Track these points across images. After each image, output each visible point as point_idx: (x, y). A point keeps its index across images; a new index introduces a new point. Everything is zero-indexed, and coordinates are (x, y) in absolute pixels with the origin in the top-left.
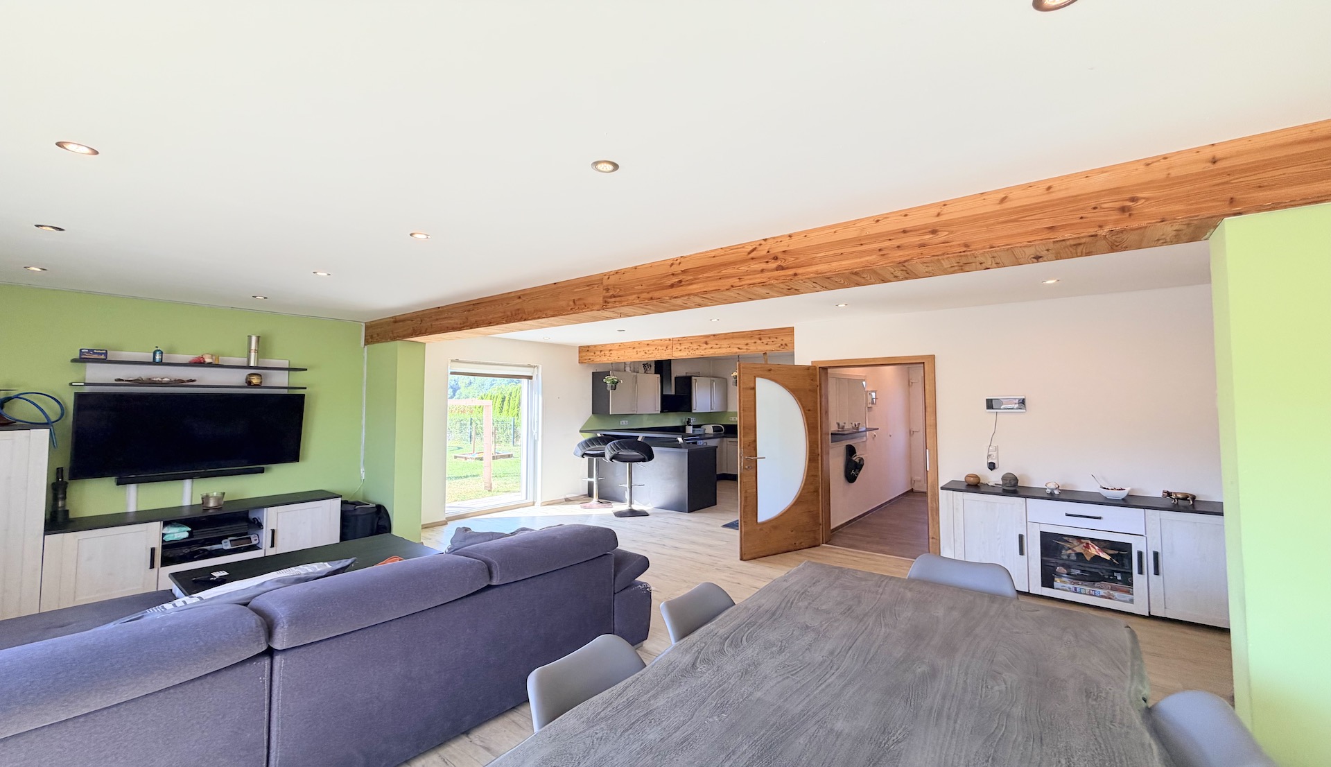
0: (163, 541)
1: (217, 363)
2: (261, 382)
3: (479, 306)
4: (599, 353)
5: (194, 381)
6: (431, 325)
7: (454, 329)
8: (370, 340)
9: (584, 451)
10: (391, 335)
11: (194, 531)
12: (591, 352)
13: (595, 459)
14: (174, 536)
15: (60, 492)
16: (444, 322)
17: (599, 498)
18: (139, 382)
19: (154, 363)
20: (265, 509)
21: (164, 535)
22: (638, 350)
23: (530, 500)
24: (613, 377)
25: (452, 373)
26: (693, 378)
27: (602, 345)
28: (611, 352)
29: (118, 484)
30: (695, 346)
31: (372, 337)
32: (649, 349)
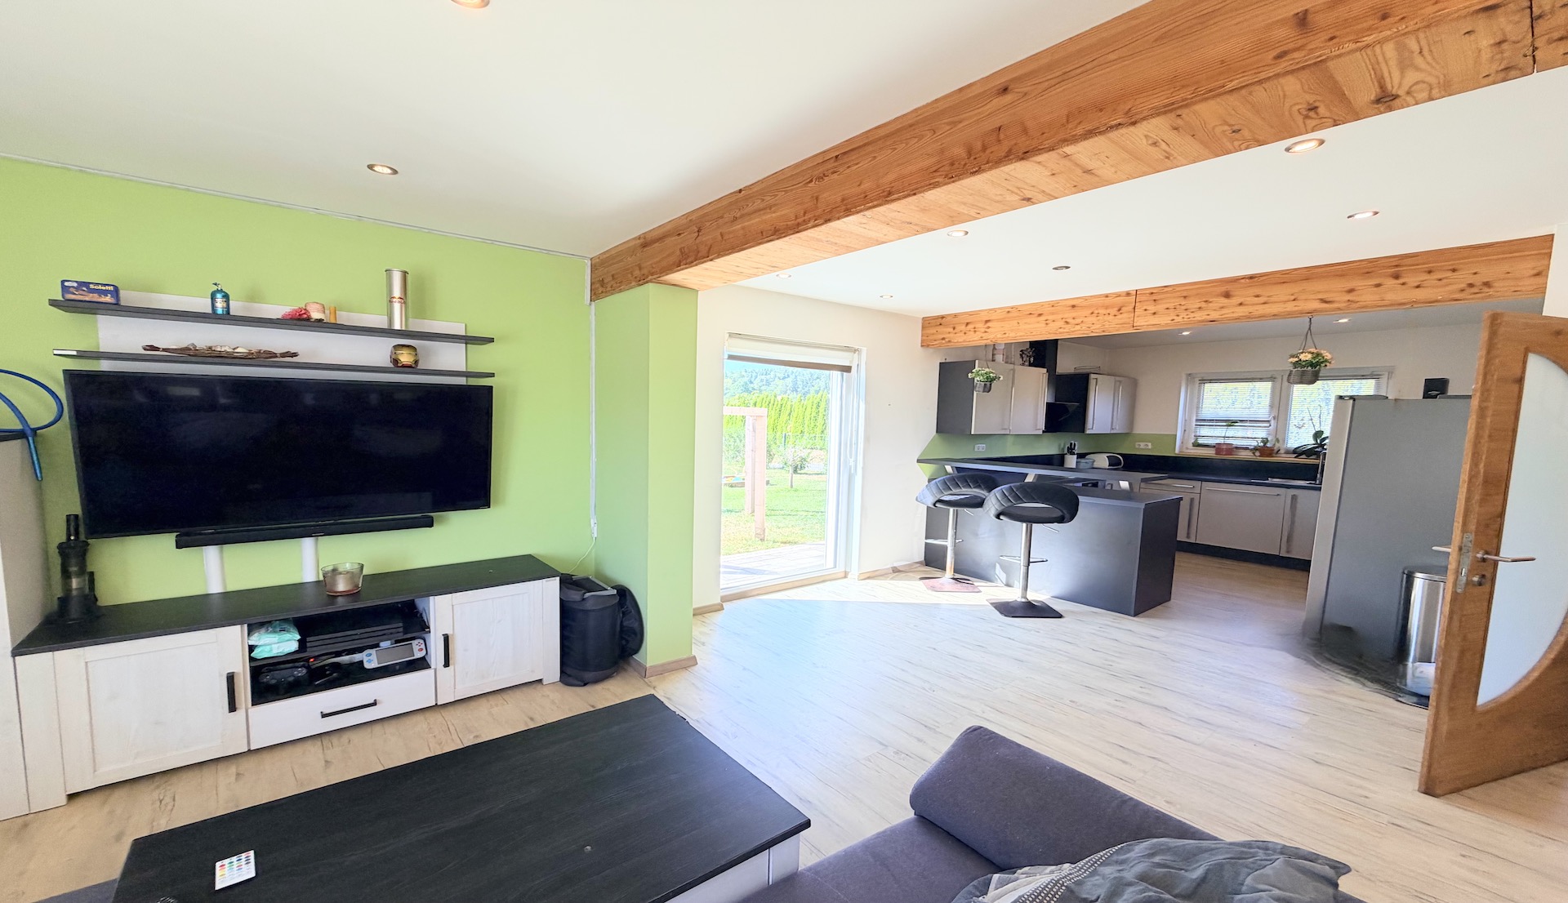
0: (252, 659)
1: (333, 321)
2: (416, 362)
3: (853, 156)
4: (963, 327)
5: (295, 355)
6: (722, 235)
7: (777, 232)
8: (601, 290)
9: (938, 497)
10: (637, 273)
11: (308, 639)
12: (947, 326)
13: (951, 510)
14: (271, 650)
15: (73, 561)
16: (755, 222)
17: (955, 571)
18: (189, 354)
19: (212, 317)
20: (431, 598)
21: (252, 648)
22: (1051, 318)
23: (841, 569)
24: (987, 370)
25: (731, 357)
26: (1092, 376)
27: (971, 314)
28: (989, 324)
29: (179, 546)
30: (1194, 304)
31: (602, 283)
32: (1074, 315)
